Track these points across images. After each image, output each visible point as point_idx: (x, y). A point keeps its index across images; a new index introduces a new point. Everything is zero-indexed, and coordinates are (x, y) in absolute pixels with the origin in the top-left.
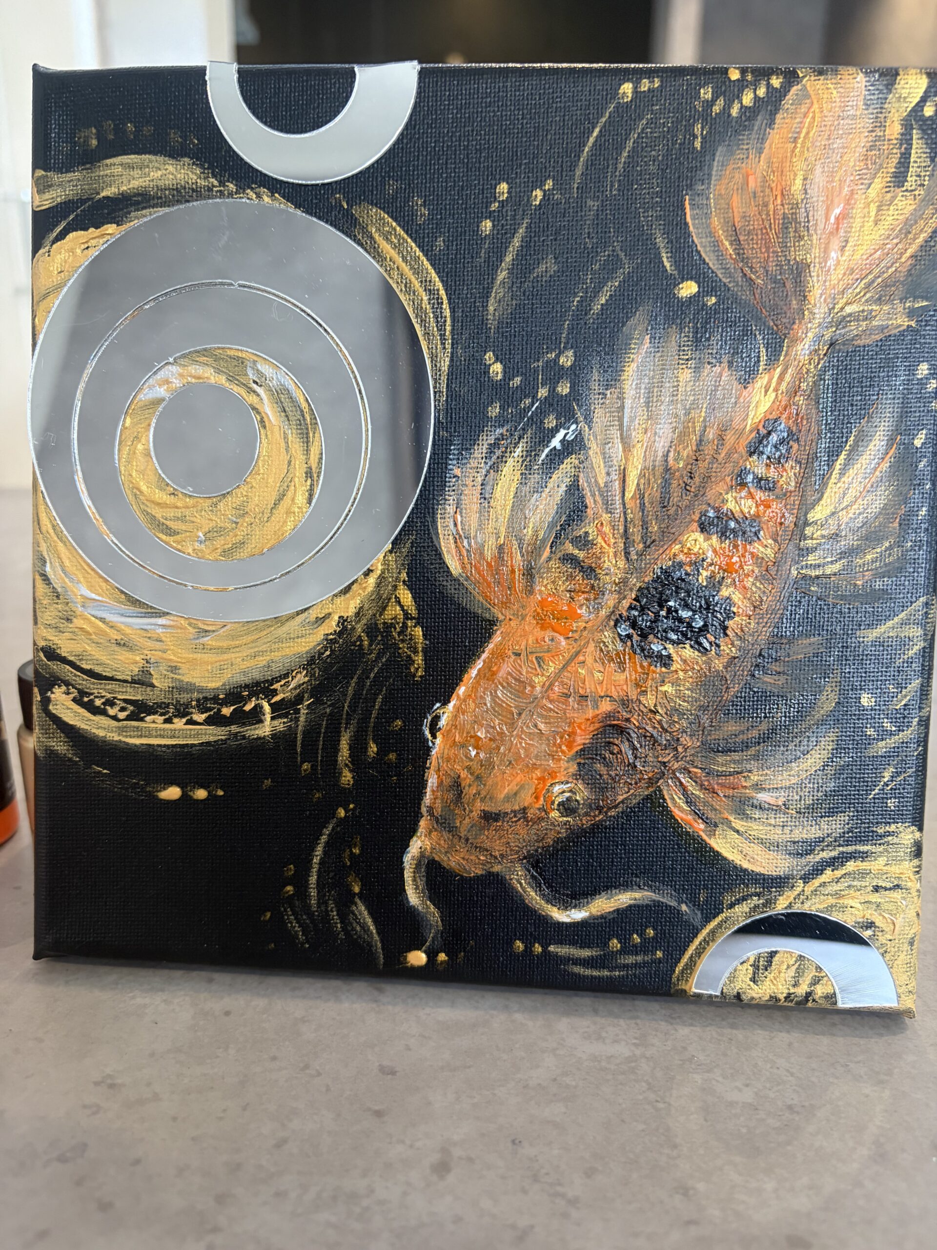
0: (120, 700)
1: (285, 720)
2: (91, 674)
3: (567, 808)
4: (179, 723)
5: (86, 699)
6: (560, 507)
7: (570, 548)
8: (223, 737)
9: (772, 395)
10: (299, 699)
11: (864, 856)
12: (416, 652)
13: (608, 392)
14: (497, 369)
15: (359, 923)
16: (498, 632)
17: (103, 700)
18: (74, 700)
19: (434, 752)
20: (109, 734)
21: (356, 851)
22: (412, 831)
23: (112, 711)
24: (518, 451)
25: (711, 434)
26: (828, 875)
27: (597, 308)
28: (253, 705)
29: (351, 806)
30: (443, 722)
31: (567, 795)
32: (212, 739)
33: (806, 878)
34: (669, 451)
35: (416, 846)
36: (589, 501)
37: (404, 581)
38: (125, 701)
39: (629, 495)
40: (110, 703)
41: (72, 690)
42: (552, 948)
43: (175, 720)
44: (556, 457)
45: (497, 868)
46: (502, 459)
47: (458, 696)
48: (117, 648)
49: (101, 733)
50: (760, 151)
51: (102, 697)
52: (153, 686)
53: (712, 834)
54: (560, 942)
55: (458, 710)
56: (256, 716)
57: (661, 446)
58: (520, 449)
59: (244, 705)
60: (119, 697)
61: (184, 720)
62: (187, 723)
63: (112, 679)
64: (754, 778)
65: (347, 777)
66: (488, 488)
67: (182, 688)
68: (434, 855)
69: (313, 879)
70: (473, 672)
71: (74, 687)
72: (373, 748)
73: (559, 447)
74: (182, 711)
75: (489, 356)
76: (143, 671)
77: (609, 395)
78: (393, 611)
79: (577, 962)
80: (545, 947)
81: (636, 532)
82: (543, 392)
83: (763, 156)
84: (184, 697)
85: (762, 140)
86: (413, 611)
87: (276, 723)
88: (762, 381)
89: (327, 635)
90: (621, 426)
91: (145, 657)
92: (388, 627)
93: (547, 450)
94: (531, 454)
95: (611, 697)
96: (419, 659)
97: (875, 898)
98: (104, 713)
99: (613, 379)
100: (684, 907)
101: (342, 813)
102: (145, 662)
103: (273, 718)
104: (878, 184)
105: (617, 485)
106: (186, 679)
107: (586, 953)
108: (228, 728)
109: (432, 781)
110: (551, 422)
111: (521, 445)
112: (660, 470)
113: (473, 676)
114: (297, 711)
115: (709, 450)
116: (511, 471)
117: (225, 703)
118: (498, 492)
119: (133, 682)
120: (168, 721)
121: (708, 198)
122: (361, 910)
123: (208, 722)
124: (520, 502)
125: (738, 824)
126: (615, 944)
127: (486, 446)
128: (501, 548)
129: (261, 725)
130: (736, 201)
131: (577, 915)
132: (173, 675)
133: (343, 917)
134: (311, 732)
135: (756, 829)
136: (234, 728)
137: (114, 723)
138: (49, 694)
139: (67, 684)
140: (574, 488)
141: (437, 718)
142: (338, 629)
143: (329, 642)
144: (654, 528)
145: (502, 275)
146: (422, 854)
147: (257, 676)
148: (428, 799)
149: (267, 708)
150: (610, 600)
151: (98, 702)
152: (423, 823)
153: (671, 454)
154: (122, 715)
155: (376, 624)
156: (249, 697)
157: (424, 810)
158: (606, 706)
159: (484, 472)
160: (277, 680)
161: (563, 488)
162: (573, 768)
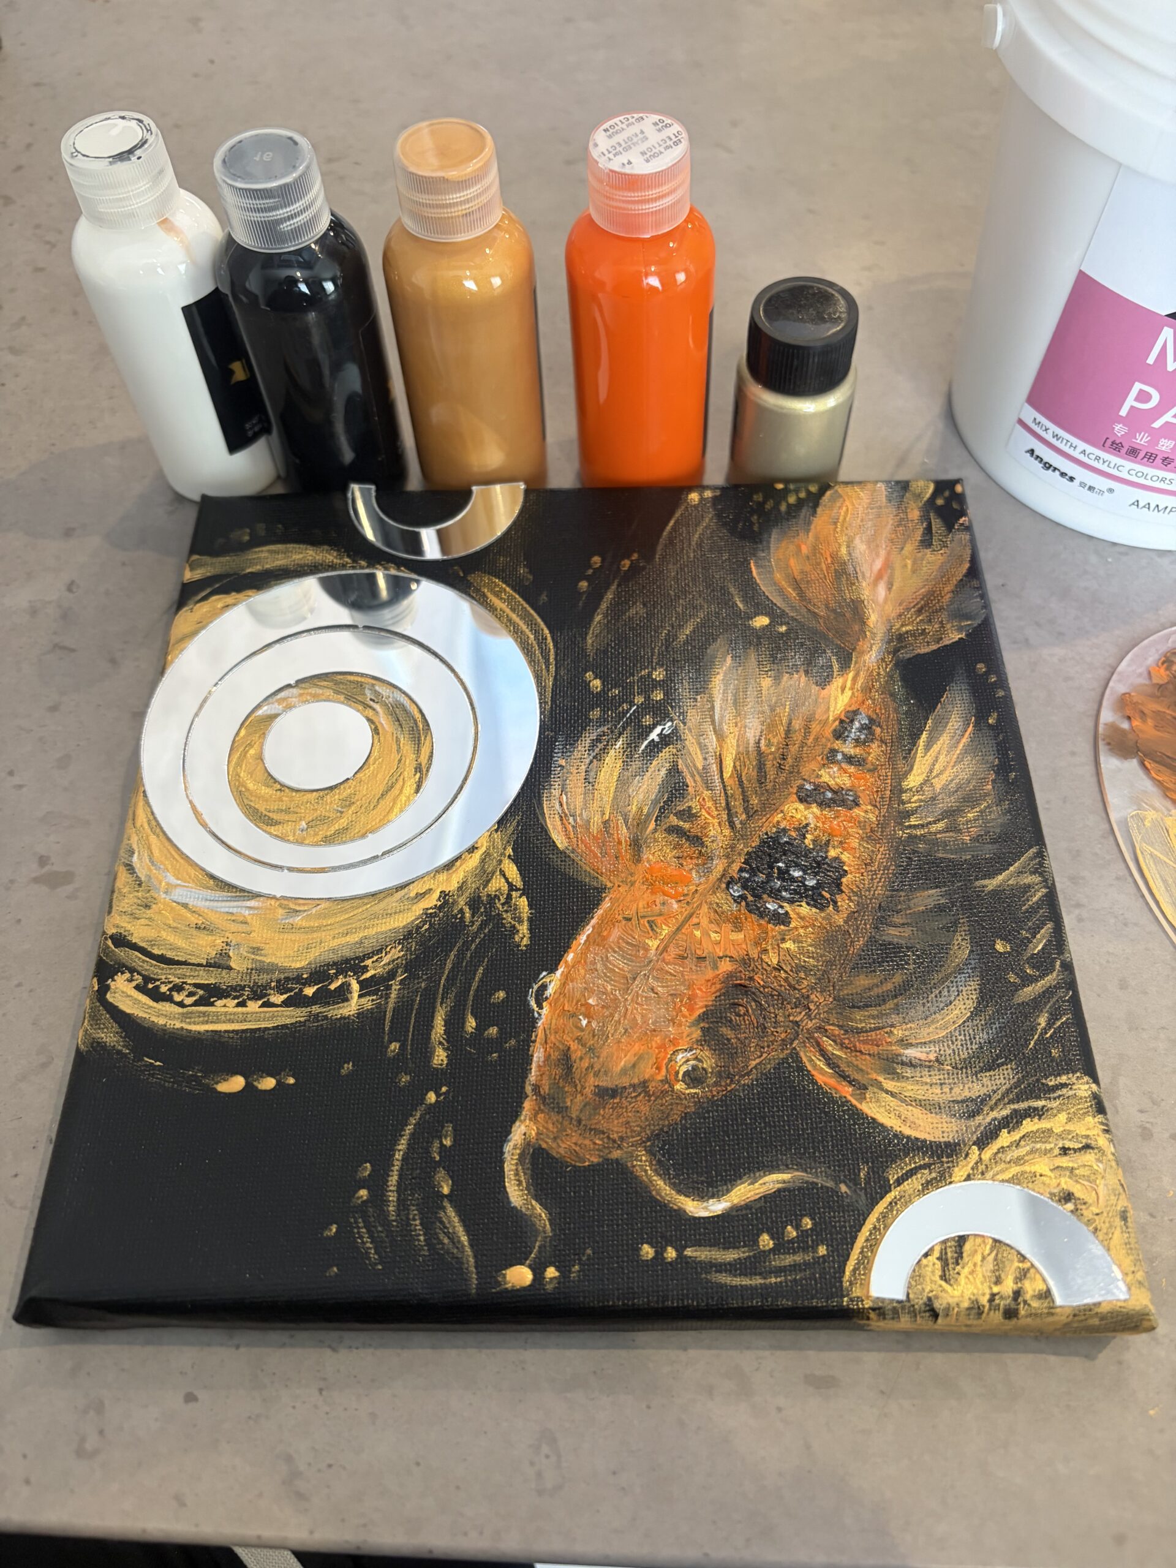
0: (190, 984)
1: (375, 997)
2: (162, 959)
3: (694, 1077)
4: (253, 1006)
5: (150, 986)
6: (662, 786)
7: (674, 820)
8: (302, 1019)
9: (848, 693)
10: (392, 975)
11: (1039, 1113)
12: (520, 921)
13: (699, 697)
14: (596, 684)
15: (447, 1234)
16: (607, 899)
17: (170, 986)
18: (137, 988)
19: (540, 1024)
20: (170, 1022)
21: (448, 1142)
22: (514, 1115)
23: (177, 997)
24: (619, 744)
25: (797, 724)
26: (1005, 1138)
27: (682, 638)
28: (339, 983)
29: (444, 1089)
30: (550, 991)
31: (692, 1063)
32: (288, 1021)
33: (982, 1142)
34: (760, 740)
35: (521, 1132)
36: (689, 780)
37: (509, 856)
38: (196, 986)
39: (726, 775)
40: (179, 988)
41: (136, 976)
42: (688, 1252)
43: (249, 1003)
44: (655, 748)
45: (616, 1154)
46: (605, 750)
47: (566, 962)
48: (195, 932)
49: (161, 1021)
50: (808, 531)
51: (170, 982)
52: (230, 968)
53: (862, 1098)
54: (698, 1244)
55: (567, 978)
56: (342, 994)
57: (751, 735)
58: (620, 742)
59: (330, 984)
60: (189, 981)
61: (260, 1002)
62: (263, 1005)
63: (185, 963)
64: (898, 1033)
65: (440, 1057)
66: (592, 774)
67: (261, 969)
68: (541, 1143)
69: (393, 1179)
70: (582, 938)
71: (139, 973)
72: (471, 1023)
73: (657, 739)
74: (259, 993)
75: (589, 675)
76: (221, 954)
77: (699, 700)
78: (497, 884)
79: (721, 1267)
80: (680, 1250)
81: (737, 805)
82: (639, 700)
83: (810, 534)
84: (263, 979)
85: (809, 523)
86: (518, 882)
87: (364, 1000)
88: (838, 682)
89: (427, 909)
90: (713, 722)
91: (226, 940)
92: (492, 899)
93: (646, 743)
94: (631, 747)
95: (731, 957)
96: (524, 929)
97: (1064, 1162)
98: (169, 999)
99: (701, 686)
100: (843, 1188)
101: (432, 1097)
102: (224, 945)
103: (360, 996)
104: (909, 548)
105: (714, 768)
106: (268, 960)
107: (731, 1256)
108: (309, 1009)
109: (538, 1055)
110: (647, 720)
111: (621, 739)
112: (753, 755)
113: (582, 942)
114: (389, 987)
115: (798, 737)
116: (613, 761)
117: (308, 982)
118: (602, 776)
119: (209, 965)
120: (242, 1004)
121: (770, 561)
122: (451, 1215)
123: (286, 1003)
124: (623, 783)
125: (889, 1085)
126: (766, 1241)
127: (588, 741)
128: (606, 823)
129: (346, 1004)
130: (793, 562)
131: (717, 1207)
132: (253, 956)
133: (427, 1226)
134: (402, 1009)
135: (910, 1089)
136: (316, 1009)
137: (180, 1010)
138: (110, 981)
139: (132, 970)
140: (674, 771)
141: (544, 987)
142: (439, 903)
143: (428, 916)
144: (754, 801)
145: (598, 618)
146: (527, 1144)
147: (348, 953)
148: (533, 1076)
149: (355, 986)
150: (718, 866)
151: (164, 989)
152: (527, 1105)
153: (763, 742)
154: (189, 1001)
155: (479, 897)
156: (336, 976)
157: (528, 1089)
158: (726, 967)
159: (588, 761)
160: (368, 956)
161: (663, 772)
162: (697, 1034)
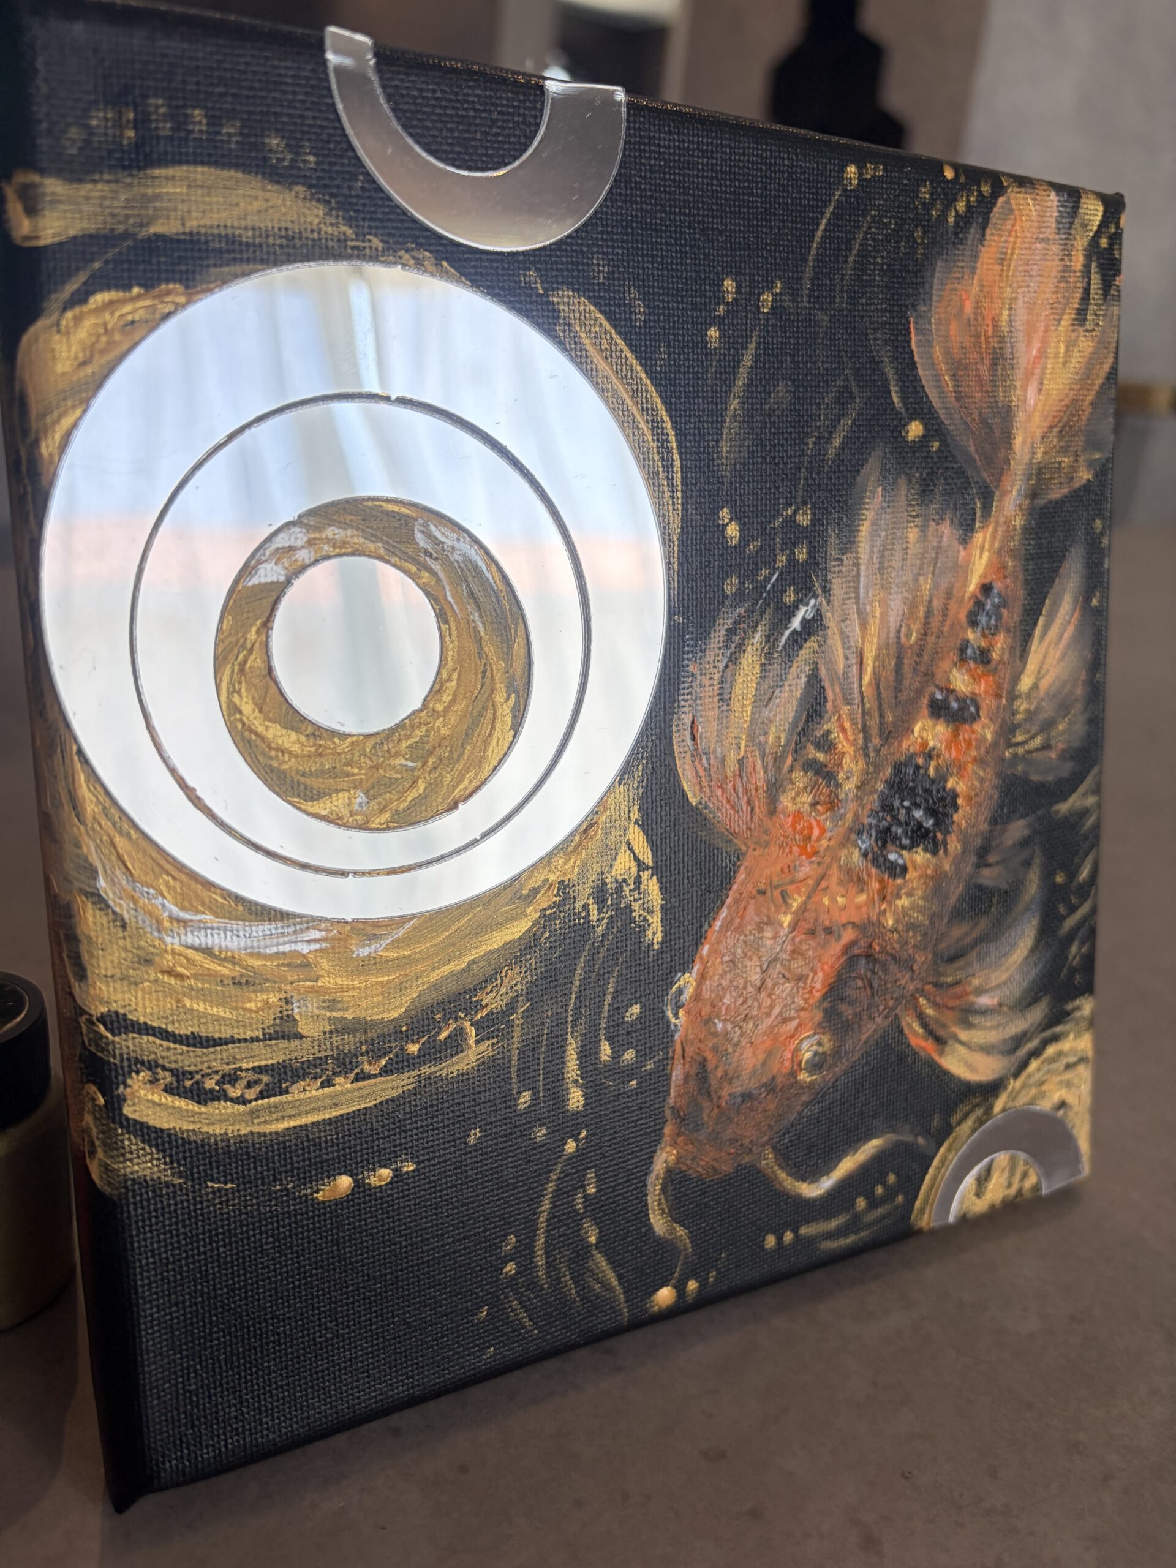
0: (247, 1070)
1: (495, 1040)
2: (195, 1041)
3: (816, 1065)
4: (342, 1084)
5: (188, 1083)
6: (801, 701)
7: (813, 753)
9: (986, 555)
10: (512, 1007)
11: (1057, 1038)
12: (651, 912)
13: (844, 557)
14: (733, 531)
15: (597, 1280)
16: (742, 869)
17: (217, 1077)
18: (168, 1090)
19: (677, 1037)
20: (231, 1128)
21: (592, 1190)
24: (758, 636)
27: (832, 452)
28: (452, 1028)
29: (583, 1134)
30: (686, 997)
31: (815, 1047)
32: (394, 1093)
34: (901, 626)
35: (662, 1160)
36: (830, 695)
37: (636, 822)
38: (260, 1070)
39: (866, 679)
40: (232, 1078)
41: (161, 1073)
42: (803, 1231)
43: (339, 1080)
44: (796, 641)
46: (740, 647)
47: (701, 957)
48: (233, 990)
49: (218, 1130)
50: (973, 272)
51: (217, 1072)
52: (301, 1037)
53: (942, 1053)
54: (808, 1221)
55: (702, 977)
56: (456, 1044)
57: (893, 621)
58: (759, 634)
59: (438, 1033)
60: (244, 1066)
61: (352, 1076)
62: (357, 1079)
63: (232, 1041)
64: (976, 982)
65: (576, 1099)
66: (727, 686)
67: (343, 1028)
68: (681, 1166)
69: (541, 1241)
70: (718, 924)
71: (164, 1068)
72: (606, 1050)
74: (346, 1064)
75: (725, 513)
76: (281, 1018)
77: (845, 562)
78: (624, 865)
79: (830, 1236)
80: (795, 1231)
81: (874, 723)
82: (782, 560)
83: (976, 277)
85: (975, 257)
86: (648, 858)
87: (483, 1047)
88: (979, 537)
90: (857, 597)
91: (283, 995)
92: (621, 884)
93: (787, 633)
94: (771, 638)
95: (854, 923)
96: (656, 922)
97: (1068, 1076)
100: (921, 1140)
101: (571, 1146)
102: (283, 1003)
103: (477, 1042)
104: (1067, 320)
105: (855, 670)
107: (834, 1224)
108: (416, 1073)
109: (677, 1073)
110: (790, 597)
111: (759, 628)
112: (893, 650)
113: (717, 928)
114: (510, 1025)
115: (935, 622)
116: (750, 662)
117: (409, 1038)
118: (738, 689)
119: (268, 1038)
120: (328, 1083)
121: (930, 323)
122: (600, 1261)
123: (386, 1071)
124: (763, 700)
125: (963, 1035)
126: (861, 1203)
127: (723, 632)
128: (741, 762)
129: (461, 1055)
130: (953, 329)
131: (826, 1184)
133: (577, 1280)
134: (531, 1046)
135: (977, 1036)
136: (426, 1070)
137: (241, 1108)
138: (121, 1088)
139: (152, 1066)
140: (814, 678)
141: (680, 992)
142: (557, 899)
143: (546, 919)
144: (890, 718)
145: (734, 404)
146: (669, 1171)
147: (454, 988)
148: (672, 1098)
149: (471, 1032)
150: (849, 810)
151: (210, 1084)
152: (667, 1130)
153: (903, 630)
154: (250, 1094)
155: (604, 884)
156: (445, 1020)
157: (668, 1113)
158: (848, 935)
159: (721, 666)
161: (804, 680)
162: (819, 1016)
